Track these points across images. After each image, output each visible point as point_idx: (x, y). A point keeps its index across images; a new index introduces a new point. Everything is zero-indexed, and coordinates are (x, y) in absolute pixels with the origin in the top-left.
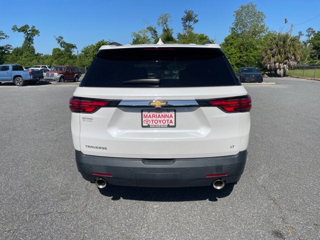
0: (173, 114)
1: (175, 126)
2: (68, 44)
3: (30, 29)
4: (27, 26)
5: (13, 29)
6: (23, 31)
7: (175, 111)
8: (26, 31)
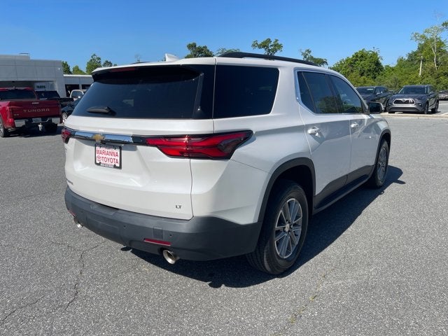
0: (118, 151)
1: (120, 167)
2: (316, 59)
3: (272, 43)
4: (269, 41)
5: (253, 45)
6: (264, 47)
7: (121, 149)
8: (268, 47)
